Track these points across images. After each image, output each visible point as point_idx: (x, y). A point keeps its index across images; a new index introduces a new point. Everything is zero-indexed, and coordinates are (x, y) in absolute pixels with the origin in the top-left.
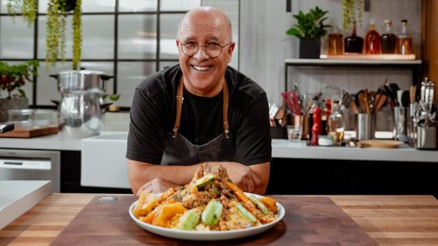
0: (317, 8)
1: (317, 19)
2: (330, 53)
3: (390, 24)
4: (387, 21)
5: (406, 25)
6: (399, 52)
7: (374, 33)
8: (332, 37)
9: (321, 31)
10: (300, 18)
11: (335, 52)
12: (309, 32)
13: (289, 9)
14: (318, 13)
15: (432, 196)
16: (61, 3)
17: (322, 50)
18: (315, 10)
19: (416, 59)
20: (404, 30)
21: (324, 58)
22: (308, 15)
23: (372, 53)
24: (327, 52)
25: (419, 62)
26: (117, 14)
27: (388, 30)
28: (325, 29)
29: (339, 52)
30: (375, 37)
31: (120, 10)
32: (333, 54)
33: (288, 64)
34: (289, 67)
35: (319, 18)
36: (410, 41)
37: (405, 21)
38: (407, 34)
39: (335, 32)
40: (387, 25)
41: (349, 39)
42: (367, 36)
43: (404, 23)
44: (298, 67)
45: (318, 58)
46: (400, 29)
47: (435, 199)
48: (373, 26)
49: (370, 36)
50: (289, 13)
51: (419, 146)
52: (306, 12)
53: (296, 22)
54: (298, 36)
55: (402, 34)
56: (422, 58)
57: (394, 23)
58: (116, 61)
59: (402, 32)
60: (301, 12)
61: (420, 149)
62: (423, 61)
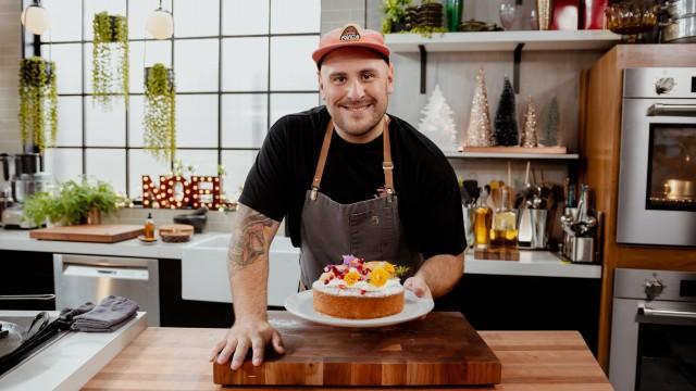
15: (577, 332)
19: (568, 152)
25: (575, 156)
26: (220, 93)
31: (224, 89)
47: (580, 336)
50: (423, 95)
51: (574, 259)
56: (579, 153)
58: (220, 149)
61: (576, 263)
62: (580, 157)
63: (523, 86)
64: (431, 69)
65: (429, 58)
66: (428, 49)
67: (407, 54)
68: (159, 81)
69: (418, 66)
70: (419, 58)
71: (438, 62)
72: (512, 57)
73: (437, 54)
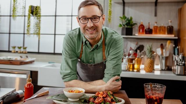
19: (175, 36)
24: (138, 33)
26: (56, 16)
31: (57, 15)
32: (140, 34)
51: (177, 74)
56: (178, 37)
58: (55, 34)
61: (178, 75)
63: (158, 14)
64: (126, 8)
65: (126, 5)
67: (118, 3)
69: (122, 7)
70: (122, 4)
71: (129, 7)
72: (154, 4)
73: (128, 3)
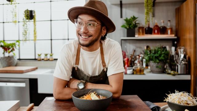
0: (134, 16)
1: (133, 21)
2: (139, 34)
3: (163, 22)
4: (162, 21)
5: (170, 22)
6: (167, 34)
7: (157, 26)
8: (140, 28)
9: (135, 26)
10: (126, 20)
11: (141, 34)
12: (131, 26)
13: (121, 17)
14: (134, 18)
16: (28, 17)
17: (136, 33)
18: (133, 17)
20: (169, 24)
21: (137, 37)
22: (130, 19)
23: (156, 34)
25: (176, 37)
26: (51, 21)
27: (163, 25)
28: (137, 25)
29: (143, 34)
30: (157, 27)
31: (52, 19)
32: (140, 35)
33: (122, 40)
34: (122, 41)
35: (134, 20)
36: (171, 29)
37: (170, 21)
38: (170, 26)
39: (141, 26)
40: (162, 23)
41: (147, 29)
42: (154, 27)
43: (169, 22)
44: (126, 41)
45: (134, 36)
46: (167, 24)
48: (157, 23)
49: (155, 27)
50: (121, 19)
52: (129, 18)
53: (125, 22)
54: (126, 28)
55: (169, 26)
57: (165, 22)
58: (51, 40)
59: (168, 25)
60: (127, 18)
62: (178, 37)
63: (156, 14)
64: (124, 10)
65: (123, 6)
66: (123, 2)
67: (115, 5)
68: (30, 15)
69: (119, 9)
70: (120, 6)
71: (126, 8)
72: (152, 5)
73: (126, 4)
